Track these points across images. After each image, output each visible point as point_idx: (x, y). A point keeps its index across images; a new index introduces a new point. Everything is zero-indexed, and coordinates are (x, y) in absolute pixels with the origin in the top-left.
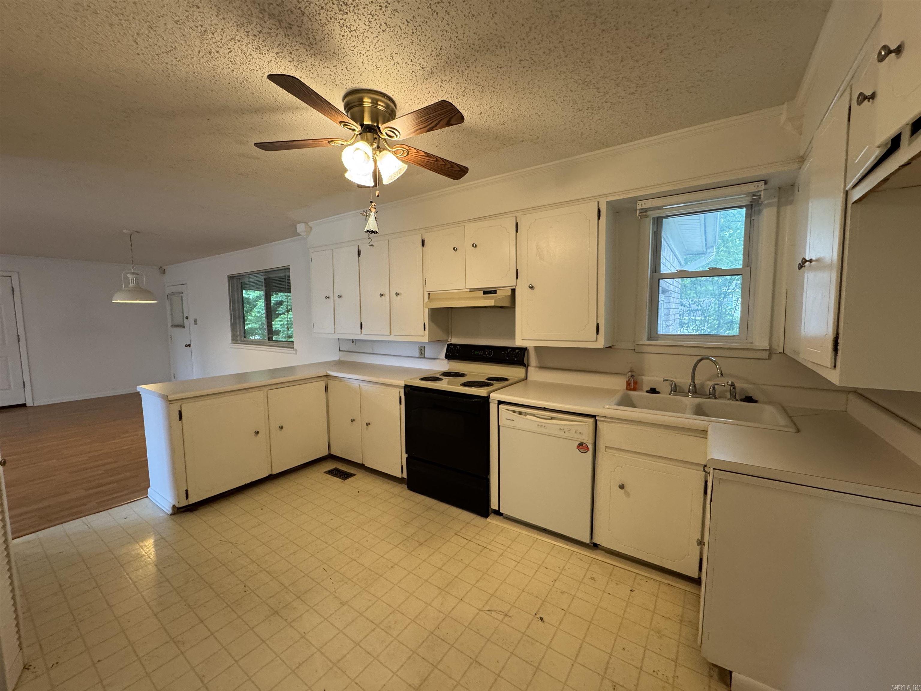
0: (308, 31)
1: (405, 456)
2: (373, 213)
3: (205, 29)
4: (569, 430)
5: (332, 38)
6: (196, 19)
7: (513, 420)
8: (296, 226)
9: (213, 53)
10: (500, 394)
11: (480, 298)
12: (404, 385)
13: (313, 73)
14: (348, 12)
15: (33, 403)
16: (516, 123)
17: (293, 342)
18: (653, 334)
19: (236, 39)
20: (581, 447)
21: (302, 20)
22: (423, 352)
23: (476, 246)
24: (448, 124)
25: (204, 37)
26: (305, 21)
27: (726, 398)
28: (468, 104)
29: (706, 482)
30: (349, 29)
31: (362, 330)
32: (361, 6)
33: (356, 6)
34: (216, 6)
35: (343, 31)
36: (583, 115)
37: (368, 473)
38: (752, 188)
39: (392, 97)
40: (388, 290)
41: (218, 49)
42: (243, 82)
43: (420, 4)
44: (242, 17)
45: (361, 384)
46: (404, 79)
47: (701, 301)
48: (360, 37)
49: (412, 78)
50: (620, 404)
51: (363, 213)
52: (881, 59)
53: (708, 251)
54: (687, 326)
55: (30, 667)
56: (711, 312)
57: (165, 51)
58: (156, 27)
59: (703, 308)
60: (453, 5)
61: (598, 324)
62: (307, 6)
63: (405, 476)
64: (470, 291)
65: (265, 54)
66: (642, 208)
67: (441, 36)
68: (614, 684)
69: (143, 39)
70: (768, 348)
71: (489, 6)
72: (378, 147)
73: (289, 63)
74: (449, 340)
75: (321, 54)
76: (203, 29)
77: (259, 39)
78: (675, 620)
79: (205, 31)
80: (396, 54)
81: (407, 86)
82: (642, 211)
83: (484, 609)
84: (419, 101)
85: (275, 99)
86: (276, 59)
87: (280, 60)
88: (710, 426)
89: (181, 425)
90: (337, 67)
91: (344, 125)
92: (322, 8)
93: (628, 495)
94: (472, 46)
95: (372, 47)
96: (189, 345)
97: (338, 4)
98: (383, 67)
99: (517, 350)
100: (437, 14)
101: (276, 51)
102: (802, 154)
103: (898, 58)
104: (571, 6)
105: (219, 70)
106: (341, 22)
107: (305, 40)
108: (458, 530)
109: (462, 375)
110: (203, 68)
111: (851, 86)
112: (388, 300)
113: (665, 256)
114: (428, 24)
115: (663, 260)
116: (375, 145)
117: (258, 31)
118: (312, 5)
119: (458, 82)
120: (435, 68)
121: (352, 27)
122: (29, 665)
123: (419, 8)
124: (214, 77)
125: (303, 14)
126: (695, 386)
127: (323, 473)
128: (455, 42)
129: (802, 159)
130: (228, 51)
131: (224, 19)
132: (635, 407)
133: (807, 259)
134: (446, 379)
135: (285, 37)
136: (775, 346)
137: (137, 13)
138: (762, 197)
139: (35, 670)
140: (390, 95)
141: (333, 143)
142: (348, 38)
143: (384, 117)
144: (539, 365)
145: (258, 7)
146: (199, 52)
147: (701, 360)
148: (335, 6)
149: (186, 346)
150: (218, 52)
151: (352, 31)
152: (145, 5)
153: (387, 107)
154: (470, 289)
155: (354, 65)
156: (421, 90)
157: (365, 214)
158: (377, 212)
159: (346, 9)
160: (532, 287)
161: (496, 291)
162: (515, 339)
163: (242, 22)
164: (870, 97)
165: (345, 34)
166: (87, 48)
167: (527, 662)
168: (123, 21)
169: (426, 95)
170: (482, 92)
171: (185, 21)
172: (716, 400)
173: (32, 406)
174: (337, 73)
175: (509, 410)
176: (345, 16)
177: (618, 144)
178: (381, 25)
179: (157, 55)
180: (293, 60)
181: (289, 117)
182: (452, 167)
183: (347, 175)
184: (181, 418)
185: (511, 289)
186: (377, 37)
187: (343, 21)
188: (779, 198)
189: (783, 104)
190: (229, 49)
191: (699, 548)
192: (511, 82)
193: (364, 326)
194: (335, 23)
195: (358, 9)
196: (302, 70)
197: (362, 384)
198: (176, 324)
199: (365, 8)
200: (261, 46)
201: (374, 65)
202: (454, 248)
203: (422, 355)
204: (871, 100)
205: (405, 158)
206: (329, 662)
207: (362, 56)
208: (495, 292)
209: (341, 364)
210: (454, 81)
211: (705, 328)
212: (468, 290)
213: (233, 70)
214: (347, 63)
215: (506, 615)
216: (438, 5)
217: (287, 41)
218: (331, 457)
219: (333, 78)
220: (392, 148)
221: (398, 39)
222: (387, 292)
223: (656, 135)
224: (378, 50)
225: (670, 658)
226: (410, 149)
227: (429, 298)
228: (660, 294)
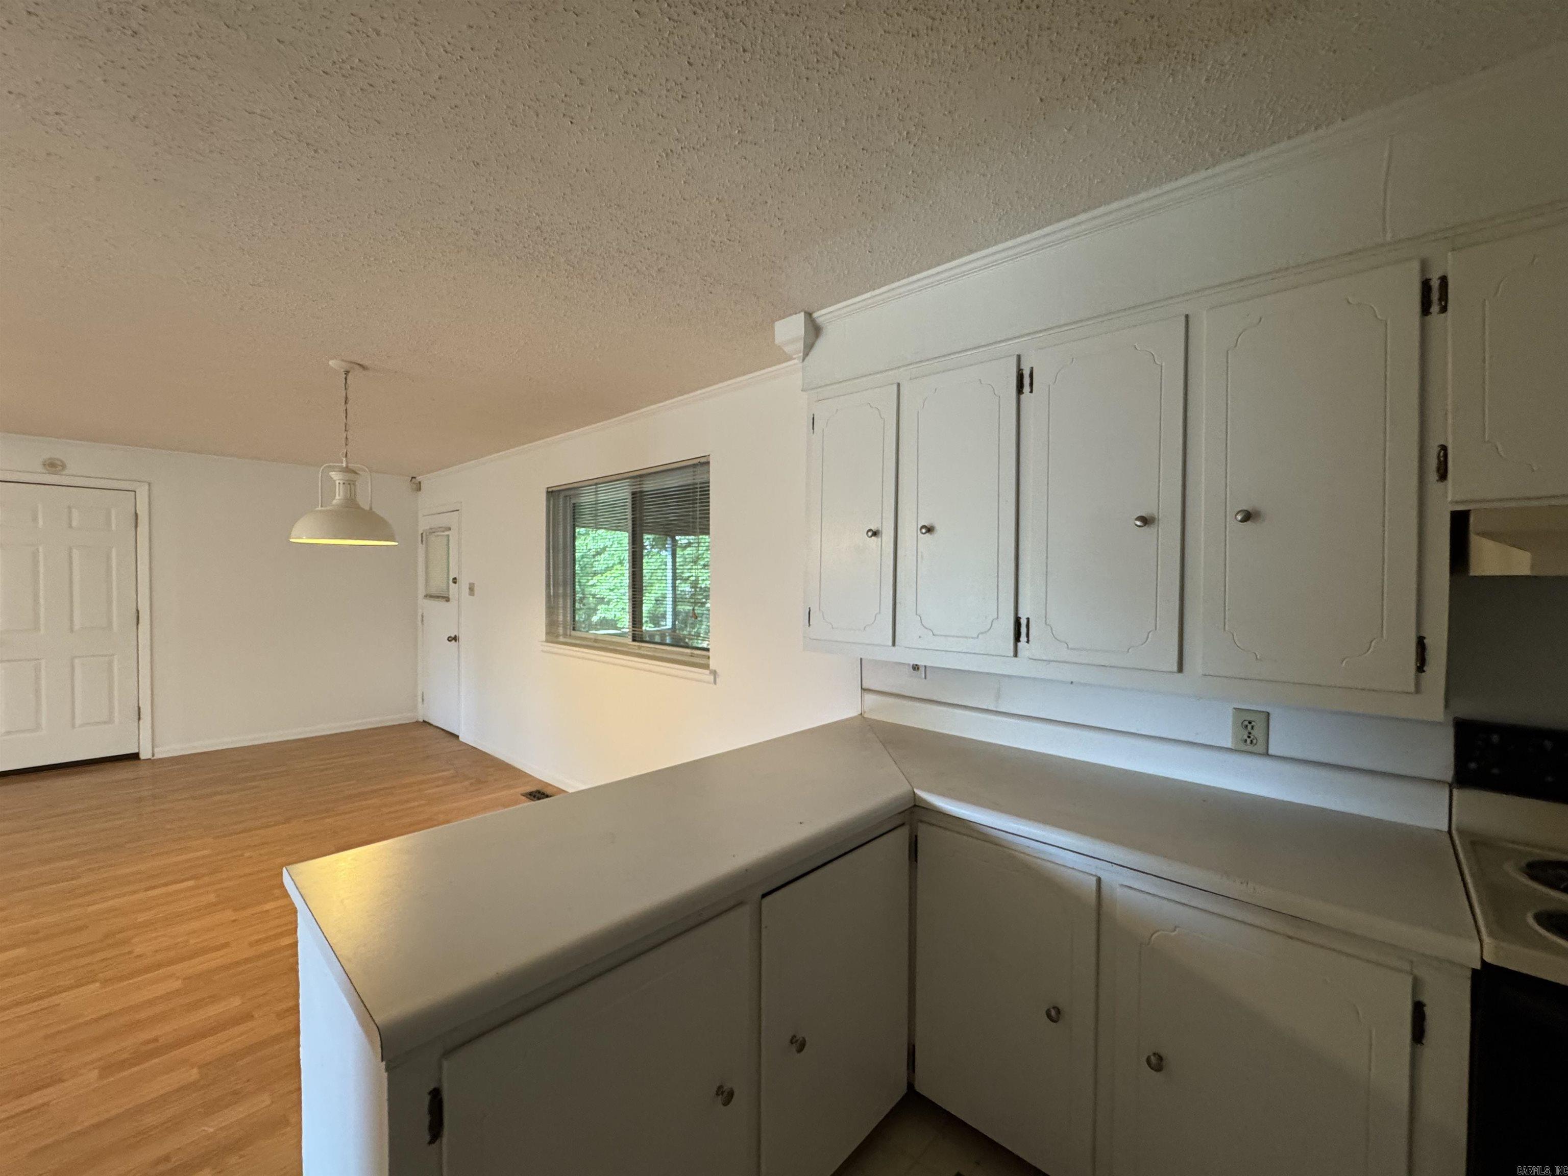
8: (774, 325)
15: (152, 754)
17: (707, 650)
22: (1256, 735)
31: (1022, 644)
40: (1177, 504)
45: (1113, 879)
96: (455, 639)
112: (1174, 540)
149: (450, 639)
173: (150, 759)
193: (1033, 630)
197: (1117, 879)
198: (432, 593)
203: (1254, 743)
222: (1169, 514)
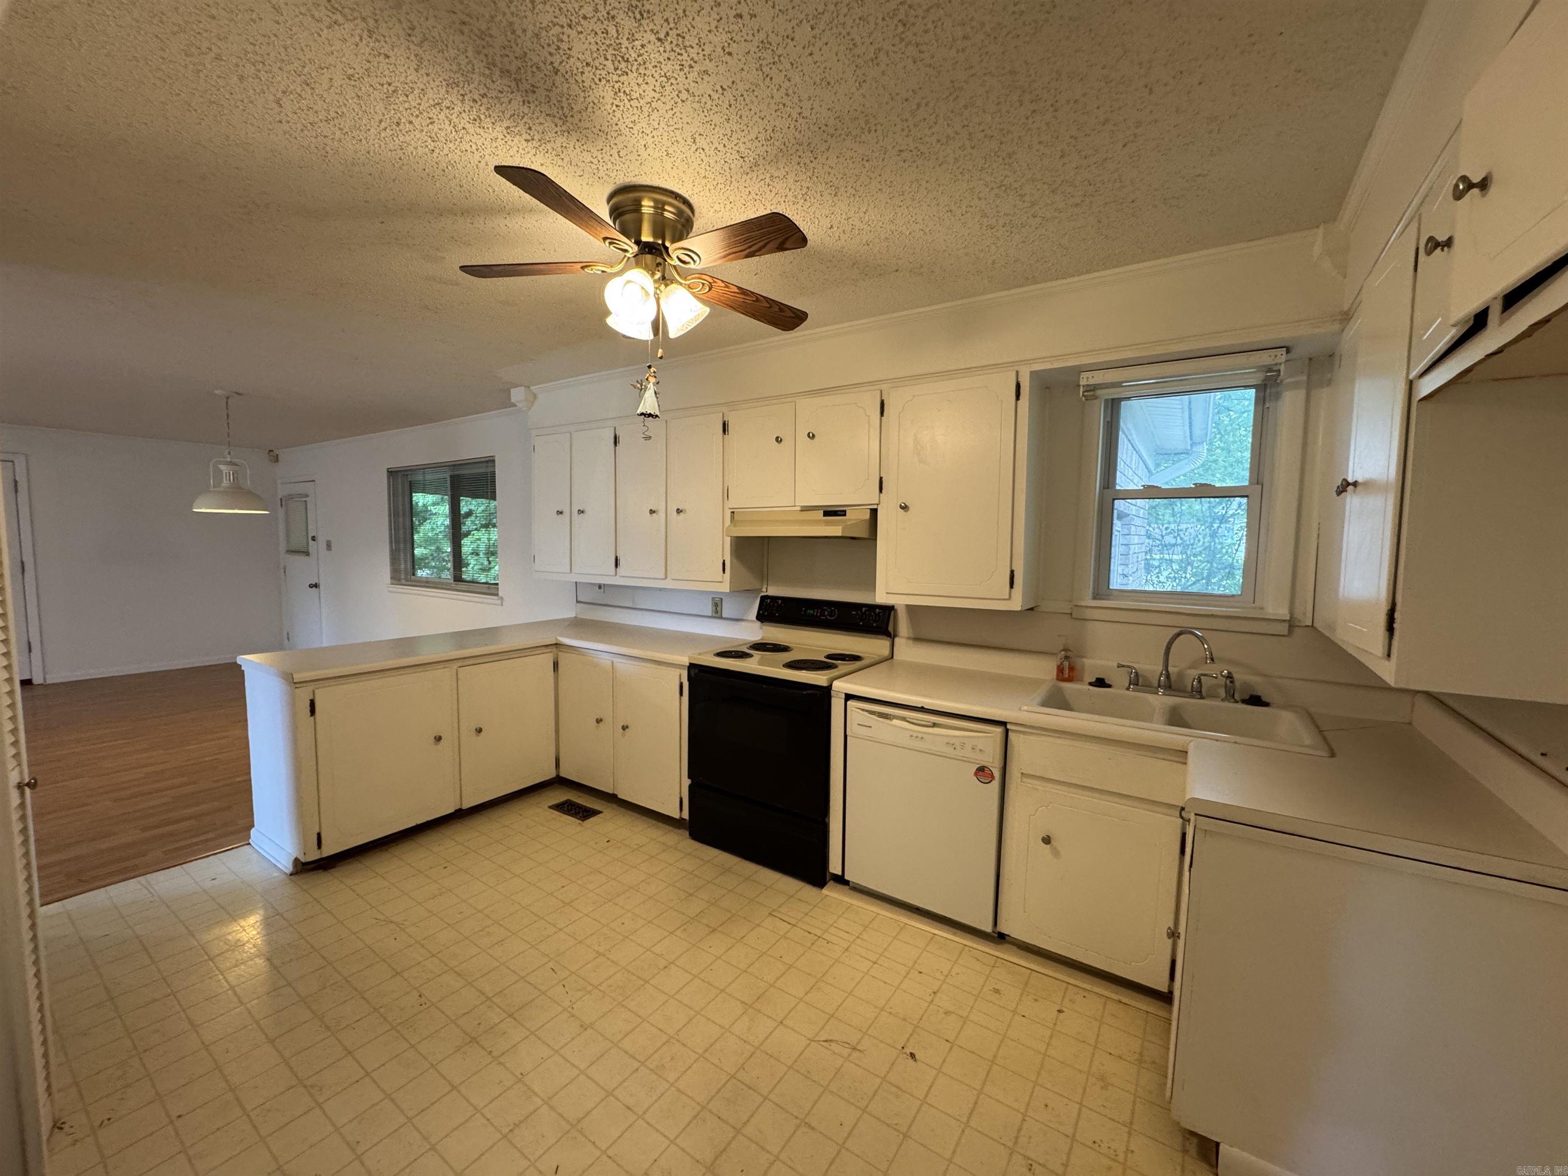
0: (561, 97)
1: (687, 782)
2: (651, 384)
3: (393, 89)
4: (963, 745)
5: (600, 108)
6: (382, 73)
7: (871, 727)
8: (510, 391)
9: (402, 124)
10: (850, 683)
11: (817, 522)
12: (688, 664)
13: (562, 159)
14: (629, 72)
15: (45, 679)
16: (887, 244)
17: (498, 586)
18: (1102, 589)
19: (443, 105)
20: (981, 773)
21: (553, 81)
22: (719, 609)
23: (813, 436)
24: (781, 248)
25: (392, 99)
26: (557, 83)
27: (1217, 697)
28: (811, 214)
29: (1184, 836)
30: (628, 97)
31: (618, 569)
32: (650, 63)
33: (642, 63)
34: (416, 56)
35: (618, 99)
36: (996, 234)
37: (623, 810)
38: (1265, 358)
39: (688, 198)
40: (664, 503)
41: (412, 119)
42: (447, 168)
43: (745, 64)
44: (456, 72)
45: (615, 660)
46: (710, 173)
47: (1182, 530)
48: (645, 109)
49: (723, 172)
50: (1046, 703)
51: (636, 384)
52: (1458, 195)
53: (1195, 449)
54: (1157, 571)
55: (63, 1126)
56: (1198, 550)
57: (325, 119)
58: (315, 82)
59: (1185, 541)
60: (797, 68)
61: (1012, 572)
62: (563, 61)
63: (686, 815)
64: (802, 511)
65: (488, 128)
66: (1088, 383)
67: (776, 111)
68: (1030, 1162)
69: (292, 101)
70: (1288, 618)
71: (855, 71)
72: (664, 278)
73: (525, 144)
74: (764, 590)
75: (578, 132)
76: (391, 89)
77: (481, 105)
78: (1129, 1059)
79: (394, 92)
80: (700, 135)
81: (715, 183)
82: (1089, 388)
83: (817, 1039)
84: (732, 205)
85: (497, 195)
86: (505, 137)
87: (510, 139)
88: (1192, 744)
89: (313, 723)
90: (604, 151)
91: (610, 243)
92: (588, 64)
93: (1056, 853)
94: (824, 128)
95: (662, 125)
96: (316, 586)
97: (614, 59)
98: (677, 154)
99: (877, 610)
100: (771, 79)
101: (506, 123)
102: (1346, 309)
103: (1483, 196)
104: (985, 74)
105: (411, 148)
106: (616, 86)
107: (555, 109)
108: (775, 907)
109: (785, 649)
110: (383, 146)
111: (1420, 215)
112: (663, 521)
113: (1124, 458)
114: (756, 93)
115: (1120, 466)
116: (658, 275)
117: (480, 95)
118: (571, 59)
119: (797, 179)
120: (761, 158)
121: (633, 93)
122: (61, 1122)
123: (742, 69)
124: (400, 159)
125: (556, 72)
126: (1168, 676)
127: (547, 809)
128: (796, 121)
129: (1346, 317)
130: (428, 121)
131: (428, 75)
132: (1071, 710)
133: (1350, 480)
134: (757, 655)
135: (524, 104)
136: (1298, 614)
137: (287, 63)
138: (1282, 373)
139: (72, 1130)
140: (686, 196)
141: (590, 268)
142: (625, 110)
143: (674, 229)
144: (912, 635)
145: (485, 60)
146: (381, 121)
147: (1179, 634)
148: (609, 64)
149: (311, 586)
150: (411, 122)
151: (632, 99)
152: (302, 50)
153: (680, 213)
154: (802, 507)
155: (630, 149)
156: (736, 190)
157: (639, 385)
158: (658, 383)
159: (627, 67)
160: (905, 508)
161: (845, 511)
162: (875, 591)
163: (456, 81)
164: (1444, 244)
165: (621, 104)
166: (196, 110)
167: (888, 1125)
168: (263, 72)
169: (745, 197)
170: (835, 196)
171: (364, 76)
172: (1201, 701)
173: (42, 684)
174: (601, 161)
175: (863, 710)
176: (624, 78)
177: (1051, 280)
178: (680, 92)
179: (311, 124)
180: (533, 139)
181: (516, 223)
182: (781, 310)
183: (610, 321)
184: (313, 712)
185: (871, 509)
186: (672, 109)
187: (620, 84)
188: (1309, 376)
189: (1318, 227)
190: (430, 118)
191: (1170, 941)
192: (883, 183)
193: (622, 562)
194: (607, 87)
195: (645, 69)
196: (546, 155)
197: (617, 660)
198: (293, 549)
199: (656, 66)
200: (482, 117)
201: (663, 150)
202: (777, 438)
203: (717, 612)
204: (1446, 249)
205: (706, 295)
206: (564, 1123)
207: (645, 137)
208: (843, 513)
209: (579, 625)
210: (791, 178)
211: (1188, 576)
212: (799, 508)
213: (433, 150)
214: (620, 146)
215: (854, 1049)
216: (773, 67)
217: (526, 111)
218: (560, 782)
219: (596, 167)
220: (685, 279)
221: (706, 114)
222: (662, 509)
223: (1114, 267)
224: (672, 128)
225: (1121, 1121)
226: (715, 282)
227: (732, 518)
228: (1115, 521)
